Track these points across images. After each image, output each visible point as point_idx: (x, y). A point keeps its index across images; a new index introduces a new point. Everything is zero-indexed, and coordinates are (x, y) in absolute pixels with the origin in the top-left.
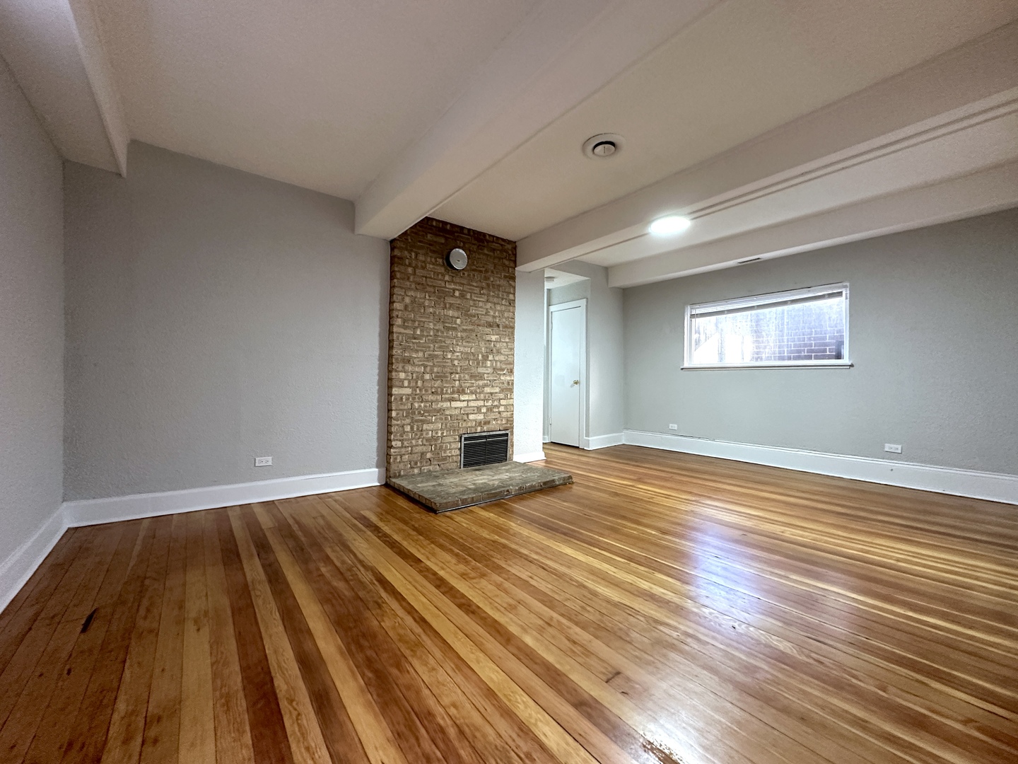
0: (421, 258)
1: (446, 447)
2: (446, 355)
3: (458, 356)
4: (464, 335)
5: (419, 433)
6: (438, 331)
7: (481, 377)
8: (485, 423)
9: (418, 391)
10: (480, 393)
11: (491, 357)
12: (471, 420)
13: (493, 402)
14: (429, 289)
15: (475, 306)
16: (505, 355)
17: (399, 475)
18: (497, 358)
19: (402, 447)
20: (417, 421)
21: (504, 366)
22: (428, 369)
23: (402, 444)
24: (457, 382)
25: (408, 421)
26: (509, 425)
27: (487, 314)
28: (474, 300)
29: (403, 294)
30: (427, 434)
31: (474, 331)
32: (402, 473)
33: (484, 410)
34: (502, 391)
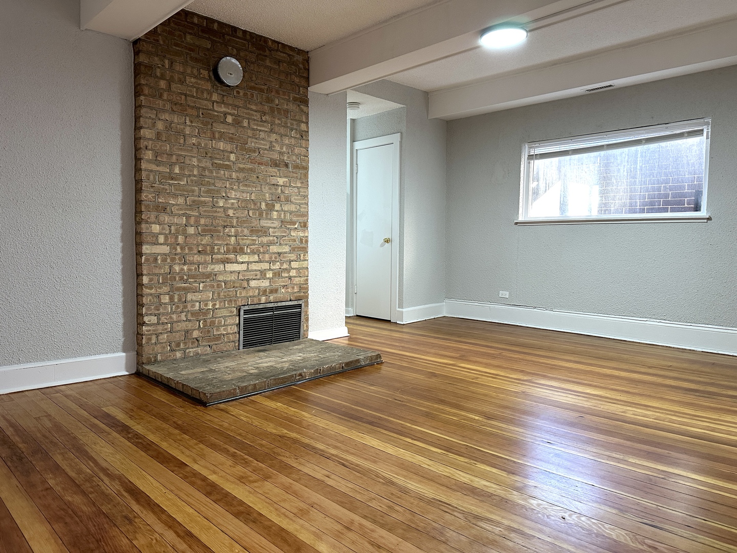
0: (178, 67)
1: (220, 322)
2: (217, 202)
3: (233, 204)
4: (241, 175)
5: (181, 306)
6: (204, 169)
7: (264, 232)
8: (272, 292)
9: (179, 250)
10: (264, 253)
11: (277, 207)
12: (253, 288)
13: (282, 264)
14: (189, 111)
15: (254, 137)
16: (296, 204)
17: (156, 361)
18: (286, 208)
19: (158, 323)
20: (178, 289)
21: (295, 219)
22: (192, 220)
23: (159, 319)
24: (233, 238)
25: (166, 289)
26: (302, 294)
27: (271, 148)
28: (254, 130)
29: (154, 116)
30: (193, 306)
31: (255, 172)
32: (159, 358)
33: (269, 275)
34: (293, 250)
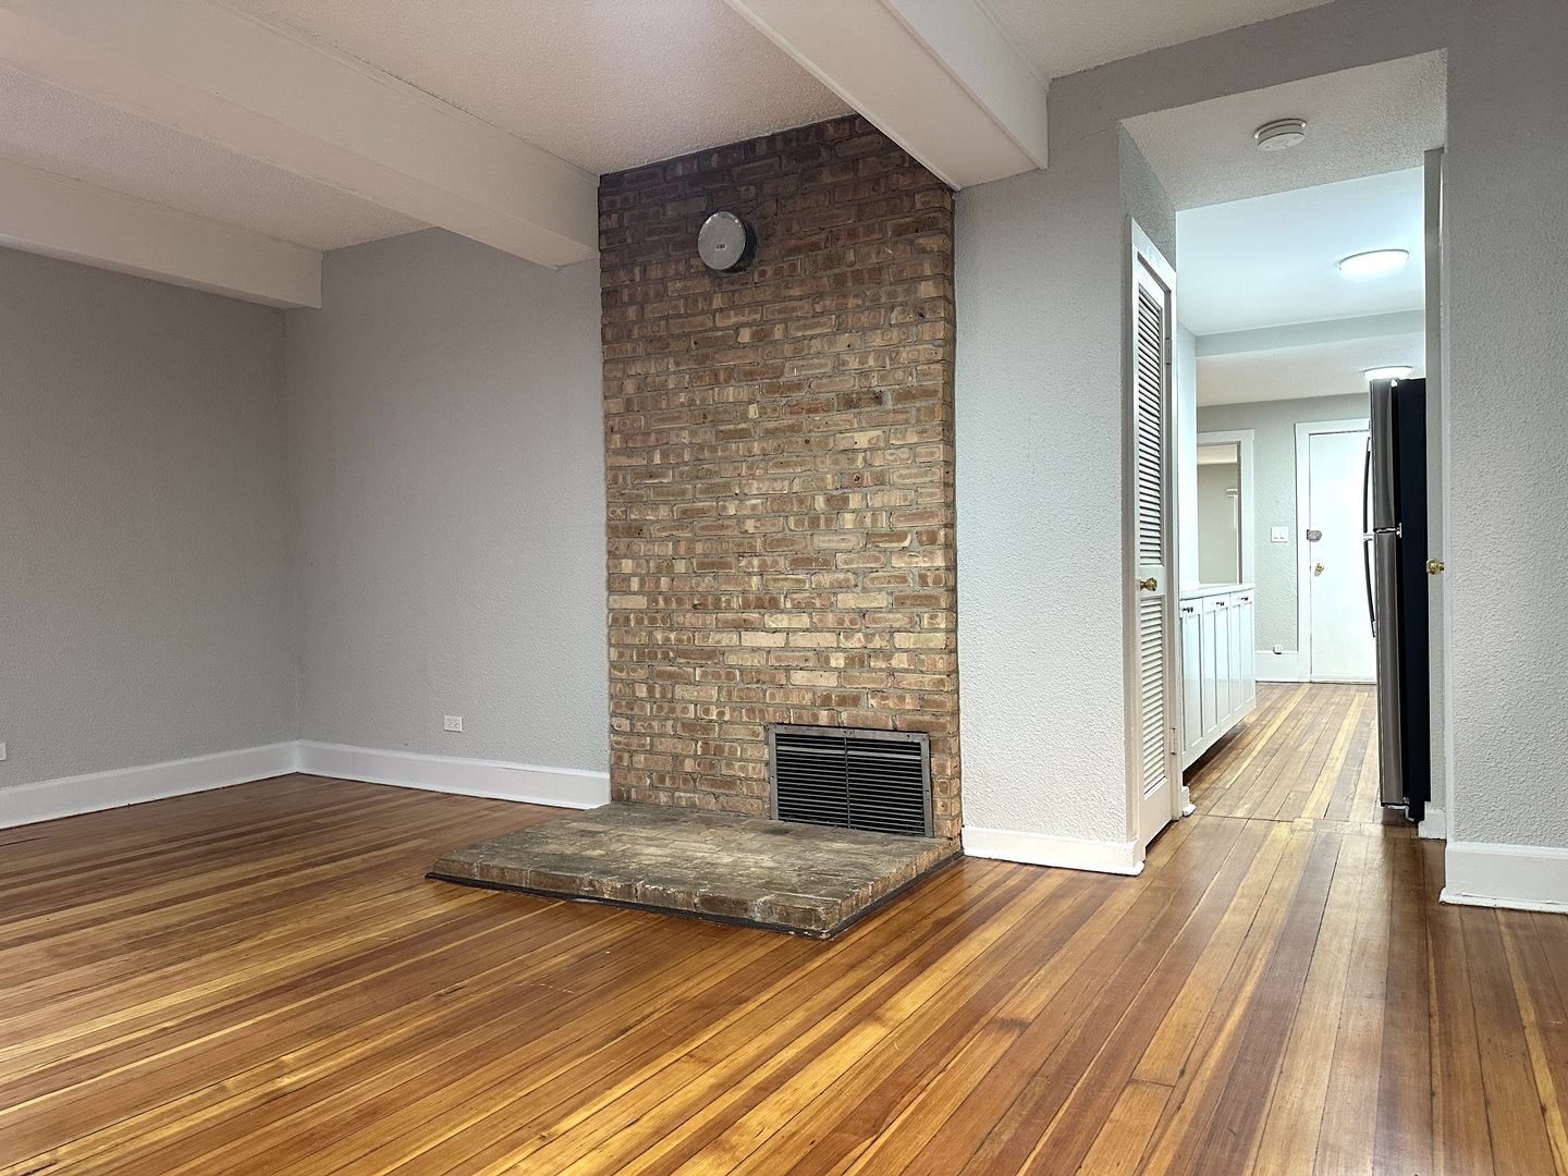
2: (724, 508)
3: (754, 507)
4: (771, 444)
5: (666, 706)
7: (825, 562)
8: (843, 701)
9: (661, 602)
10: (823, 609)
11: (855, 501)
12: (798, 688)
13: (869, 637)
15: (797, 354)
18: (877, 502)
19: (632, 733)
20: (661, 675)
21: (901, 526)
23: (633, 726)
24: (755, 580)
25: (642, 673)
26: (928, 718)
28: (797, 340)
30: (684, 711)
31: (799, 431)
32: (634, 796)
33: (838, 661)
34: (900, 602)
